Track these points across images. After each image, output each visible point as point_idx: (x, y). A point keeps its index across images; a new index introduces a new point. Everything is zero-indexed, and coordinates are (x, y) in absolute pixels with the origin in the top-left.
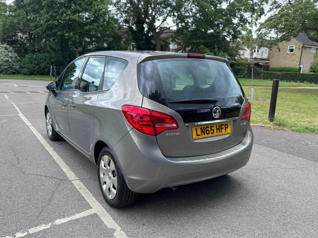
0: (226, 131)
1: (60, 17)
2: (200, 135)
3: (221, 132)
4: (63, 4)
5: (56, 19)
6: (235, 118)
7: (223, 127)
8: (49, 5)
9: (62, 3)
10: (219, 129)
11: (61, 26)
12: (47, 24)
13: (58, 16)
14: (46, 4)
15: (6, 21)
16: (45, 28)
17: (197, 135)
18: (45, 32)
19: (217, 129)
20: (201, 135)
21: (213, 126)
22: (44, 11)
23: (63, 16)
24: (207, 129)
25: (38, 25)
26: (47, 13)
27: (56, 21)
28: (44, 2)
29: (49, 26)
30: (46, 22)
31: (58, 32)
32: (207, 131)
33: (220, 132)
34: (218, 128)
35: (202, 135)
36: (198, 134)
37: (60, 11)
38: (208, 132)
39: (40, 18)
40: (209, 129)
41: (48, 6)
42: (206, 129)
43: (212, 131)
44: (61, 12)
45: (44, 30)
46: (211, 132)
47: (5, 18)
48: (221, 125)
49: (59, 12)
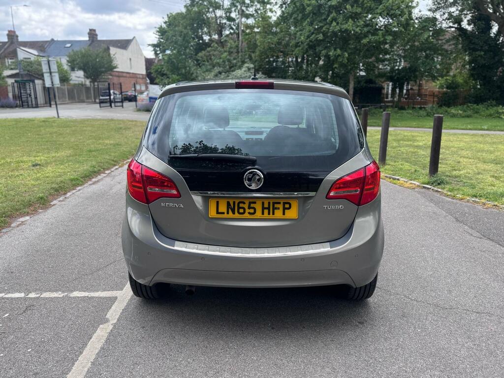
0: (284, 214)
1: (328, 27)
2: (223, 213)
3: (273, 214)
4: (335, 6)
5: (322, 31)
6: (308, 194)
7: (281, 206)
8: (315, 11)
9: (333, 6)
10: (268, 208)
11: (328, 41)
12: (308, 40)
13: (325, 27)
14: (311, 10)
15: (264, 42)
16: (306, 47)
17: (218, 213)
18: (307, 51)
19: (263, 208)
20: (226, 213)
21: (255, 203)
22: (308, 22)
23: (332, 25)
24: (241, 205)
25: (298, 43)
26: (311, 24)
27: (321, 35)
28: (308, 8)
29: (311, 43)
30: (308, 37)
31: (322, 50)
32: (239, 208)
33: (269, 214)
34: (266, 205)
35: (228, 213)
36: (219, 211)
37: (329, 18)
38: (241, 211)
39: (301, 32)
40: (246, 206)
41: (314, 14)
42: (238, 205)
43: (252, 211)
44: (329, 20)
45: (305, 49)
46: (247, 211)
47: (264, 37)
48: (274, 203)
49: (328, 21)
